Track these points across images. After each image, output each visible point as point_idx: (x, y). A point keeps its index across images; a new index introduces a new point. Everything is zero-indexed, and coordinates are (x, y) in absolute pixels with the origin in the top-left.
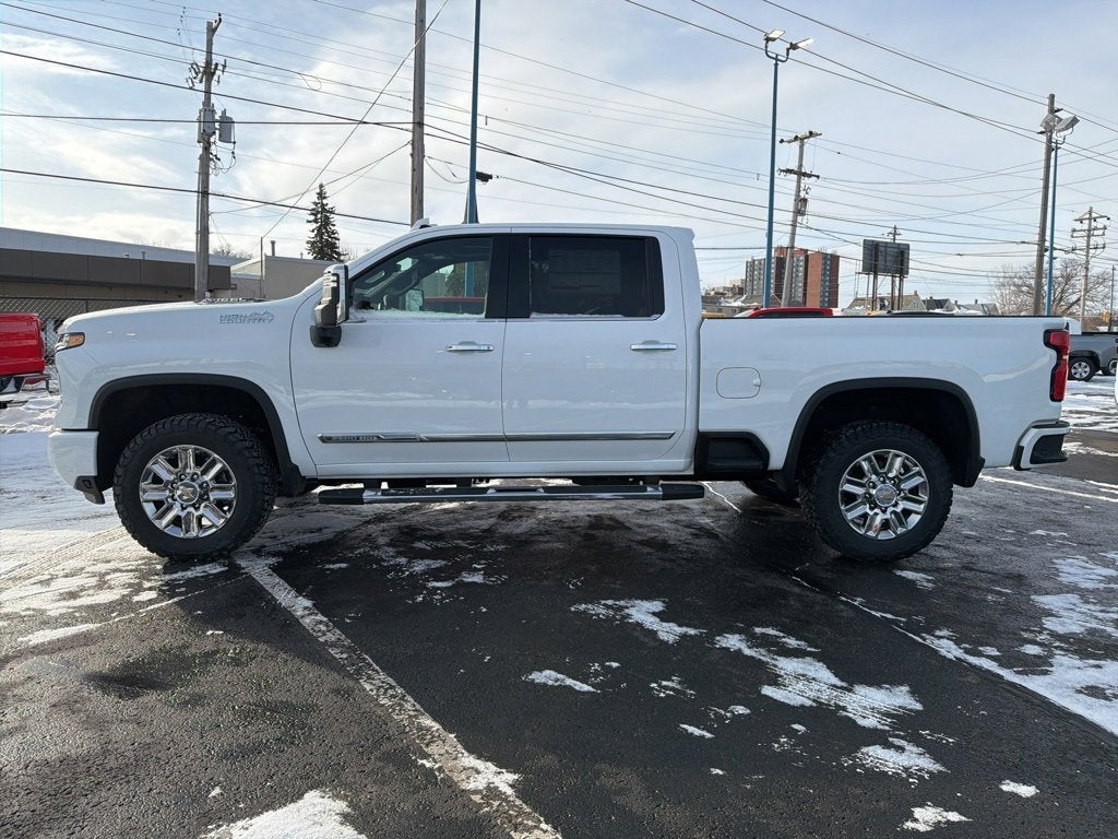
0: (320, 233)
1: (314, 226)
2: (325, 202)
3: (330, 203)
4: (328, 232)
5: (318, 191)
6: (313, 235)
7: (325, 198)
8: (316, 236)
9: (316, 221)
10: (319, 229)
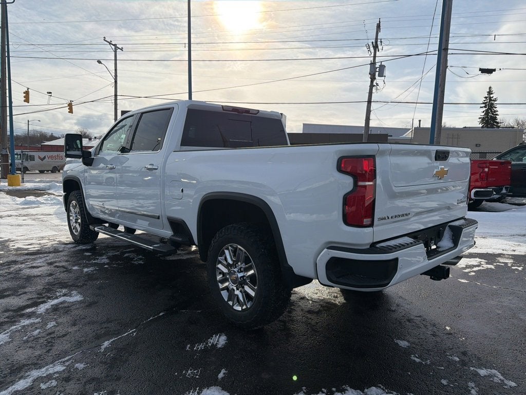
0: (487, 113)
1: (484, 109)
2: (491, 96)
3: (494, 96)
4: (492, 112)
5: (488, 91)
6: (483, 114)
7: (492, 94)
8: (485, 114)
9: (485, 107)
10: (487, 111)
